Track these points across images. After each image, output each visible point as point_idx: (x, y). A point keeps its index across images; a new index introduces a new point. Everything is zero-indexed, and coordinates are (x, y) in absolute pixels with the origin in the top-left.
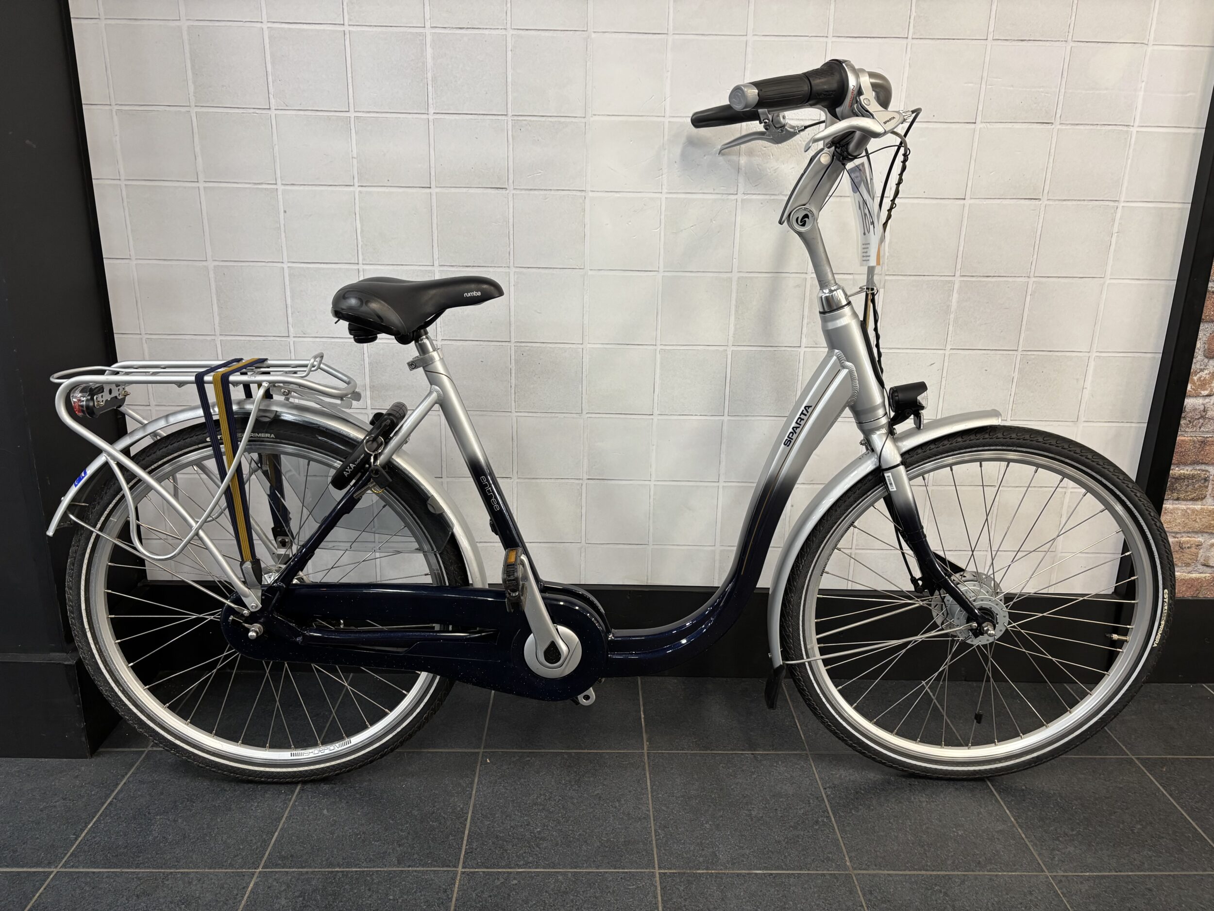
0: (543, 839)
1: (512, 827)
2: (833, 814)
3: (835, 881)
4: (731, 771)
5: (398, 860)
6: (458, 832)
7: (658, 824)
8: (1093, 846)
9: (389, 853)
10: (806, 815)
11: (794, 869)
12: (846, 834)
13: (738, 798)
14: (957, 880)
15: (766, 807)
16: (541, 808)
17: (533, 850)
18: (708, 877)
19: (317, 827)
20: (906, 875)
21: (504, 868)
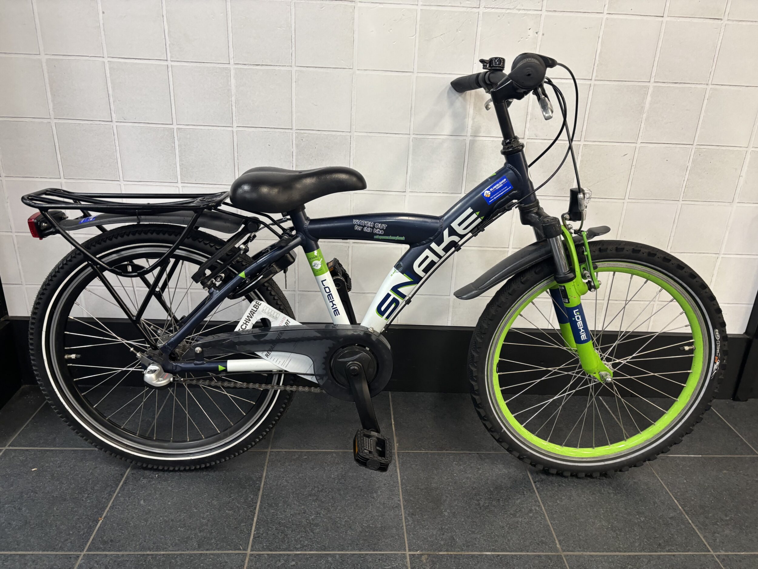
0: (317, 525)
1: (291, 515)
2: (543, 503)
3: (549, 561)
4: (462, 467)
5: (199, 545)
6: (248, 519)
7: (407, 512)
8: (744, 529)
9: (192, 538)
10: (522, 504)
11: (516, 551)
12: (555, 520)
13: (469, 490)
14: (644, 560)
15: (491, 498)
16: (315, 498)
17: (308, 534)
18: (449, 558)
19: (134, 515)
20: (604, 556)
21: (284, 550)
